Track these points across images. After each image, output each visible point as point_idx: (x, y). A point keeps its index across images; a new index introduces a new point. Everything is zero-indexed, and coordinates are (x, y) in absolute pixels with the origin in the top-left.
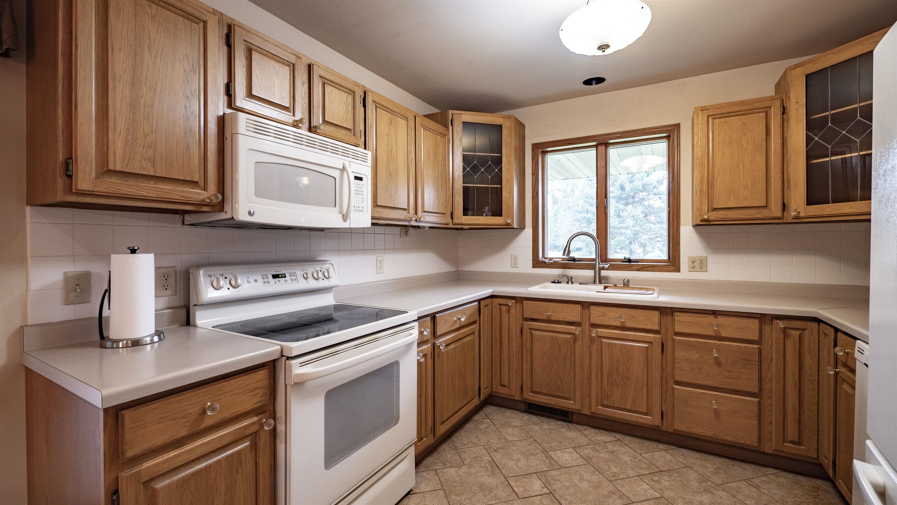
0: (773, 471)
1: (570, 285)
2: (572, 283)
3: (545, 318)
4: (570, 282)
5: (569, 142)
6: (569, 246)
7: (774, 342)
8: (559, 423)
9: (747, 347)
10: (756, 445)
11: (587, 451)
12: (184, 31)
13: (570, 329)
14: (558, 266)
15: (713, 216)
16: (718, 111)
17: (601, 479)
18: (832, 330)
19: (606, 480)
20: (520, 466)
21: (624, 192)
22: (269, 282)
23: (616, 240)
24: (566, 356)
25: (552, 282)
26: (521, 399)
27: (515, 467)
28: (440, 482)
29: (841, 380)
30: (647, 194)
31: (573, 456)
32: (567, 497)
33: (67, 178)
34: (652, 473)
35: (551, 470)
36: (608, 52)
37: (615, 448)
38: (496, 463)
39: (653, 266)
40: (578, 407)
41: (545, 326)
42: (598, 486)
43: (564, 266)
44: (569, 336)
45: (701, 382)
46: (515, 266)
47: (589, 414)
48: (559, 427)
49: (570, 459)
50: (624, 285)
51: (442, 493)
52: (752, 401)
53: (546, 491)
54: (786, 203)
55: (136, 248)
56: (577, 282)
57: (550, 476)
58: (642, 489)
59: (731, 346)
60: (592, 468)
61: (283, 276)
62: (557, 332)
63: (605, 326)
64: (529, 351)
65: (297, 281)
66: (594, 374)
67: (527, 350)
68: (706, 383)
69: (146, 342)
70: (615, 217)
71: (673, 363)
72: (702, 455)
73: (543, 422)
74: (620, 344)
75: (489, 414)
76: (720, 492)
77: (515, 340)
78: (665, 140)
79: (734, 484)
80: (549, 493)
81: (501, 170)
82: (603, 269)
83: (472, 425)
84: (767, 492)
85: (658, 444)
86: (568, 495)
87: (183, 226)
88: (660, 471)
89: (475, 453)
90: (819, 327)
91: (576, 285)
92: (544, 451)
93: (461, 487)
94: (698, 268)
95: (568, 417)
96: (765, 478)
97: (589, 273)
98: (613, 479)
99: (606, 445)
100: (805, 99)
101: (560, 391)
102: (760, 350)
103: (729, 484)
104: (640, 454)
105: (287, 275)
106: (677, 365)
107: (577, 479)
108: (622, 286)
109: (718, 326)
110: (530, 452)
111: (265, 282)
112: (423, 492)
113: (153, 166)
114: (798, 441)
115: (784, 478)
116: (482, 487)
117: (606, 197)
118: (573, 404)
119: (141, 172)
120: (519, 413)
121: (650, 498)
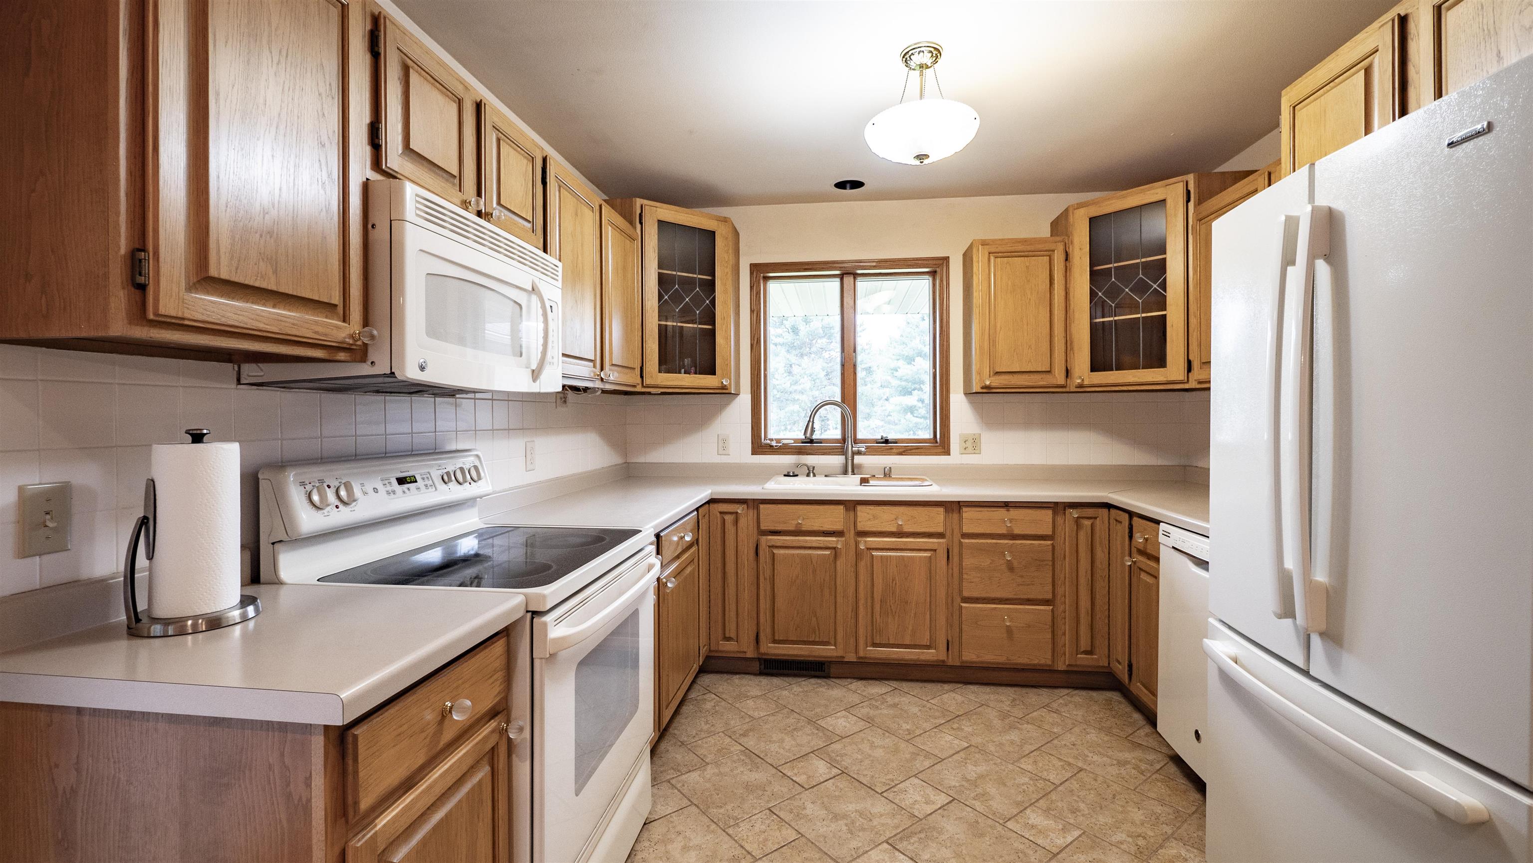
0: (1066, 691)
1: (811, 478)
2: (814, 475)
3: (792, 528)
4: (812, 474)
5: (806, 267)
6: (813, 421)
7: (1067, 534)
8: (813, 681)
9: (1041, 544)
10: (1050, 663)
11: (865, 711)
12: (318, 19)
13: (829, 541)
14: (790, 450)
15: (996, 381)
16: (1000, 249)
17: (896, 741)
18: (1127, 516)
19: (901, 740)
20: (787, 747)
21: (798, 337)
22: (394, 492)
23: (787, 410)
24: (824, 580)
25: (785, 475)
26: (756, 656)
27: (782, 751)
28: (683, 795)
29: (1138, 570)
30: (828, 341)
31: (849, 720)
32: (865, 772)
33: (133, 289)
34: (949, 721)
35: (830, 744)
36: (926, 162)
37: (897, 700)
38: (753, 751)
39: (918, 448)
40: (840, 653)
41: (793, 541)
42: (896, 751)
43: (800, 451)
44: (827, 552)
45: (993, 595)
46: (724, 452)
47: (855, 660)
48: (815, 686)
49: (848, 725)
50: (885, 475)
51: (693, 808)
52: (1045, 610)
53: (835, 771)
54: (1069, 368)
55: (205, 431)
56: (821, 474)
57: (833, 751)
58: (946, 741)
59: (1025, 545)
60: (880, 730)
61: (412, 478)
62: (810, 548)
63: (875, 533)
64: (768, 581)
65: (434, 489)
66: (861, 602)
67: (765, 579)
68: (998, 595)
69: (235, 620)
70: (785, 375)
71: (961, 573)
72: (993, 688)
73: (791, 684)
74: (896, 557)
75: (708, 686)
76: (1026, 725)
77: (746, 566)
78: (927, 277)
79: (1035, 713)
80: (841, 774)
81: (713, 302)
82: (859, 453)
83: (691, 707)
84: (1068, 715)
85: (942, 684)
86: (866, 769)
87: (239, 386)
88: (957, 717)
89: (715, 744)
90: (1109, 514)
91: (820, 479)
92: (810, 721)
93: (718, 795)
94: (970, 449)
95: (824, 671)
96: (1061, 701)
97: (837, 460)
98: (908, 737)
99: (883, 698)
100: (1088, 246)
101: (815, 633)
102: (1053, 546)
103: (1030, 715)
104: (928, 701)
105: (418, 478)
106: (965, 576)
107: (868, 748)
108: (882, 476)
109: (1011, 521)
110: (792, 727)
111: (388, 493)
112: (665, 816)
113: (275, 272)
114: (1090, 649)
115: (1079, 696)
116: (749, 788)
117: (855, 351)
118: (833, 649)
119: (257, 284)
120: (752, 677)
121: (959, 750)
